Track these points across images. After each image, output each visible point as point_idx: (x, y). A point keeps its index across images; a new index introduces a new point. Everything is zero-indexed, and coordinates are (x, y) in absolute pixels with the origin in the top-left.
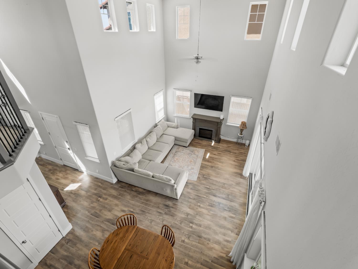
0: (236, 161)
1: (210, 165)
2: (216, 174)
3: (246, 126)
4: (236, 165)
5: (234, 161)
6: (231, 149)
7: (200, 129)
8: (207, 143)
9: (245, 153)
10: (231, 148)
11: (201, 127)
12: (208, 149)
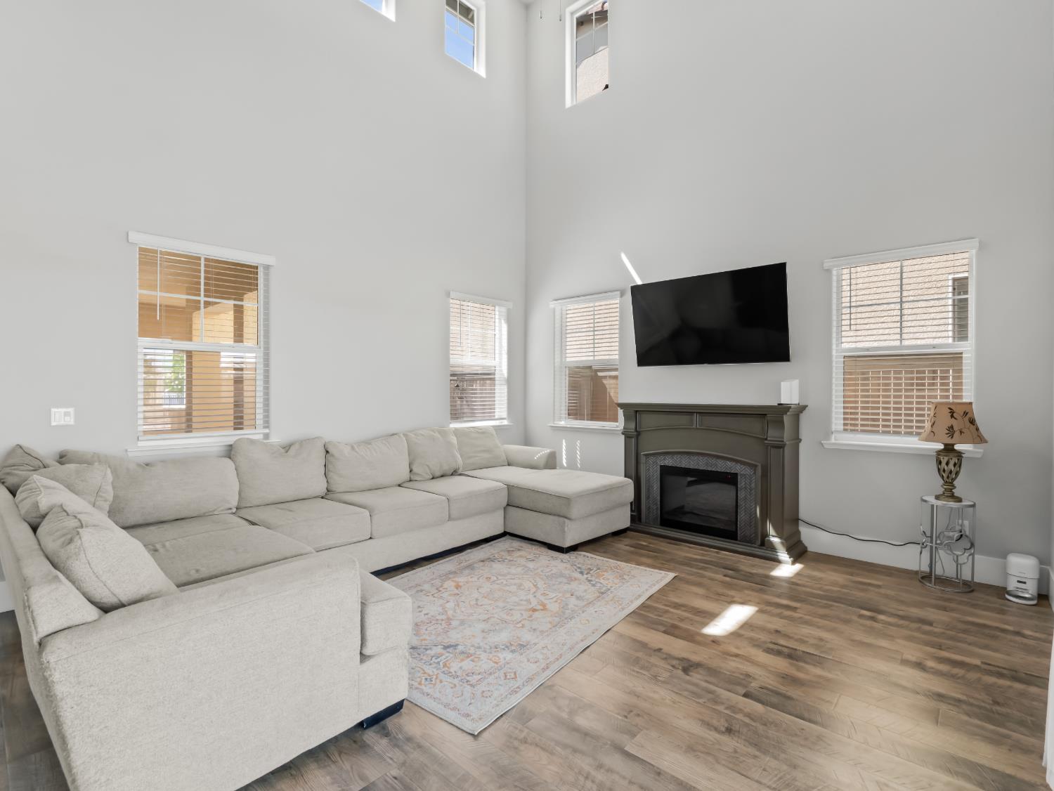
0: (931, 664)
1: (677, 653)
2: (708, 725)
3: (972, 422)
4: (940, 697)
5: (919, 666)
6: (887, 596)
7: (666, 471)
8: (703, 555)
9: (1018, 633)
10: (883, 591)
11: (669, 462)
12: (702, 576)
